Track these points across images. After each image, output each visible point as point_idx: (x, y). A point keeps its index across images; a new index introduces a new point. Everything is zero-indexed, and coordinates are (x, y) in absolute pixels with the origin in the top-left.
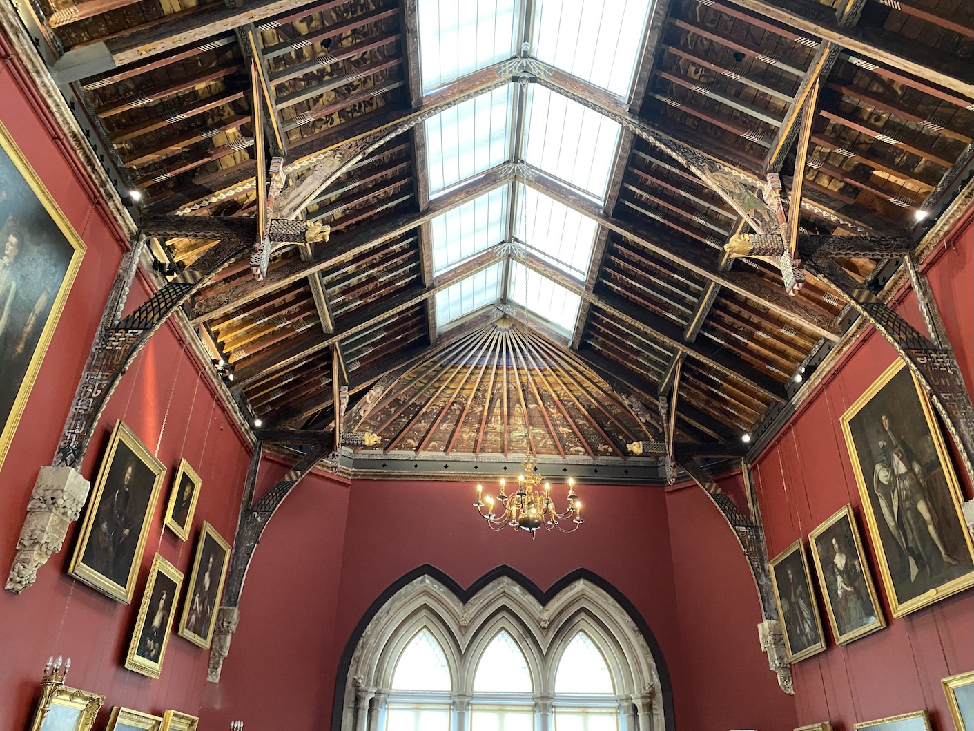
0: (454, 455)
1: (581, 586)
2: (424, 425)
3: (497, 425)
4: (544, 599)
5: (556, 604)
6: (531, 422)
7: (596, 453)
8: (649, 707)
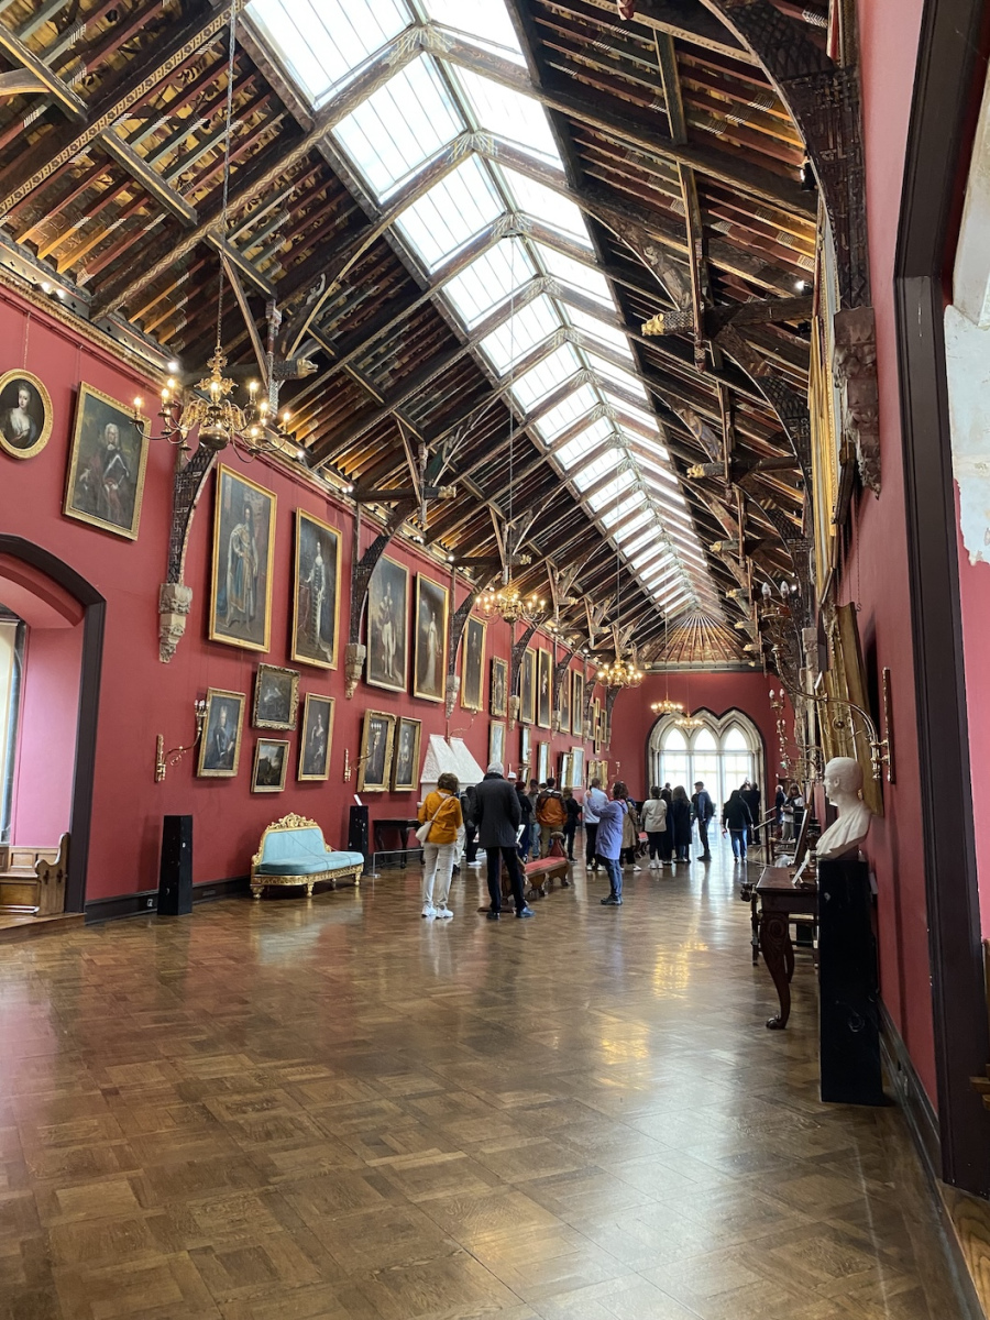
0: (682, 662)
1: (733, 712)
2: (667, 651)
3: (698, 650)
4: (719, 718)
5: (723, 720)
6: (713, 646)
7: (741, 658)
8: (759, 754)
